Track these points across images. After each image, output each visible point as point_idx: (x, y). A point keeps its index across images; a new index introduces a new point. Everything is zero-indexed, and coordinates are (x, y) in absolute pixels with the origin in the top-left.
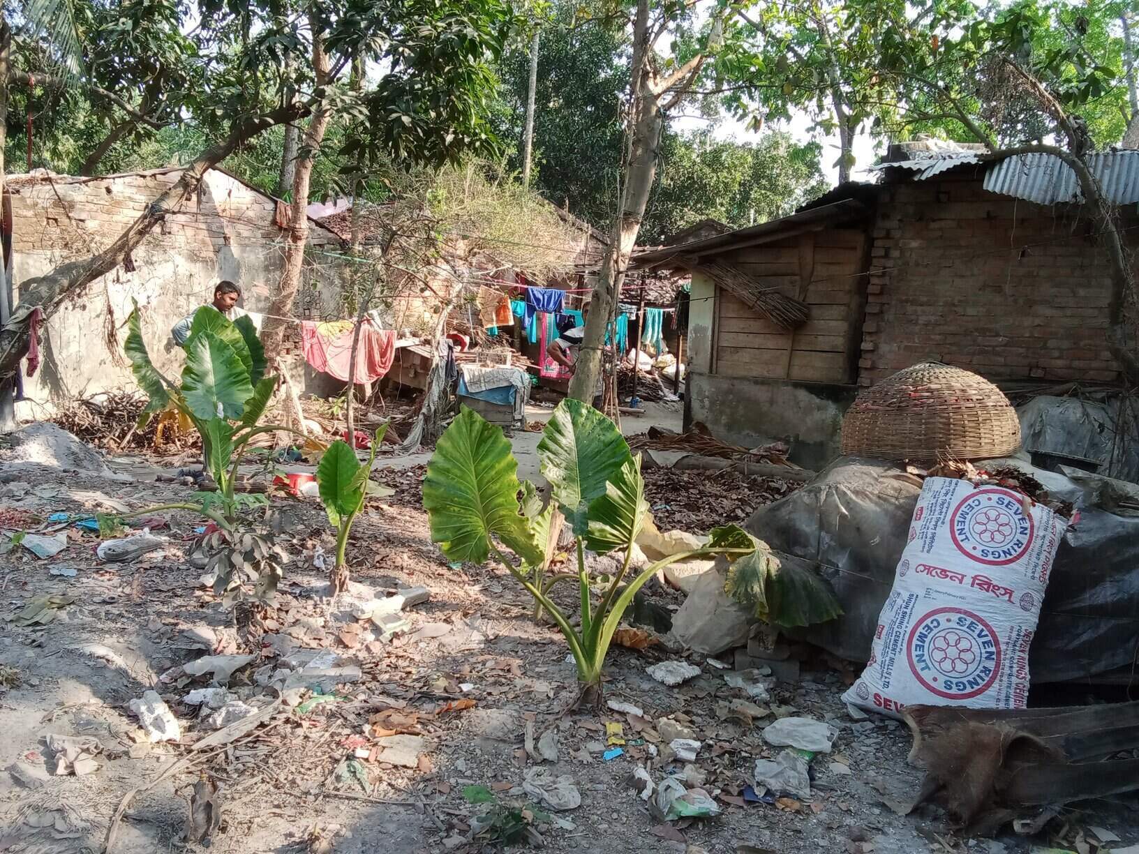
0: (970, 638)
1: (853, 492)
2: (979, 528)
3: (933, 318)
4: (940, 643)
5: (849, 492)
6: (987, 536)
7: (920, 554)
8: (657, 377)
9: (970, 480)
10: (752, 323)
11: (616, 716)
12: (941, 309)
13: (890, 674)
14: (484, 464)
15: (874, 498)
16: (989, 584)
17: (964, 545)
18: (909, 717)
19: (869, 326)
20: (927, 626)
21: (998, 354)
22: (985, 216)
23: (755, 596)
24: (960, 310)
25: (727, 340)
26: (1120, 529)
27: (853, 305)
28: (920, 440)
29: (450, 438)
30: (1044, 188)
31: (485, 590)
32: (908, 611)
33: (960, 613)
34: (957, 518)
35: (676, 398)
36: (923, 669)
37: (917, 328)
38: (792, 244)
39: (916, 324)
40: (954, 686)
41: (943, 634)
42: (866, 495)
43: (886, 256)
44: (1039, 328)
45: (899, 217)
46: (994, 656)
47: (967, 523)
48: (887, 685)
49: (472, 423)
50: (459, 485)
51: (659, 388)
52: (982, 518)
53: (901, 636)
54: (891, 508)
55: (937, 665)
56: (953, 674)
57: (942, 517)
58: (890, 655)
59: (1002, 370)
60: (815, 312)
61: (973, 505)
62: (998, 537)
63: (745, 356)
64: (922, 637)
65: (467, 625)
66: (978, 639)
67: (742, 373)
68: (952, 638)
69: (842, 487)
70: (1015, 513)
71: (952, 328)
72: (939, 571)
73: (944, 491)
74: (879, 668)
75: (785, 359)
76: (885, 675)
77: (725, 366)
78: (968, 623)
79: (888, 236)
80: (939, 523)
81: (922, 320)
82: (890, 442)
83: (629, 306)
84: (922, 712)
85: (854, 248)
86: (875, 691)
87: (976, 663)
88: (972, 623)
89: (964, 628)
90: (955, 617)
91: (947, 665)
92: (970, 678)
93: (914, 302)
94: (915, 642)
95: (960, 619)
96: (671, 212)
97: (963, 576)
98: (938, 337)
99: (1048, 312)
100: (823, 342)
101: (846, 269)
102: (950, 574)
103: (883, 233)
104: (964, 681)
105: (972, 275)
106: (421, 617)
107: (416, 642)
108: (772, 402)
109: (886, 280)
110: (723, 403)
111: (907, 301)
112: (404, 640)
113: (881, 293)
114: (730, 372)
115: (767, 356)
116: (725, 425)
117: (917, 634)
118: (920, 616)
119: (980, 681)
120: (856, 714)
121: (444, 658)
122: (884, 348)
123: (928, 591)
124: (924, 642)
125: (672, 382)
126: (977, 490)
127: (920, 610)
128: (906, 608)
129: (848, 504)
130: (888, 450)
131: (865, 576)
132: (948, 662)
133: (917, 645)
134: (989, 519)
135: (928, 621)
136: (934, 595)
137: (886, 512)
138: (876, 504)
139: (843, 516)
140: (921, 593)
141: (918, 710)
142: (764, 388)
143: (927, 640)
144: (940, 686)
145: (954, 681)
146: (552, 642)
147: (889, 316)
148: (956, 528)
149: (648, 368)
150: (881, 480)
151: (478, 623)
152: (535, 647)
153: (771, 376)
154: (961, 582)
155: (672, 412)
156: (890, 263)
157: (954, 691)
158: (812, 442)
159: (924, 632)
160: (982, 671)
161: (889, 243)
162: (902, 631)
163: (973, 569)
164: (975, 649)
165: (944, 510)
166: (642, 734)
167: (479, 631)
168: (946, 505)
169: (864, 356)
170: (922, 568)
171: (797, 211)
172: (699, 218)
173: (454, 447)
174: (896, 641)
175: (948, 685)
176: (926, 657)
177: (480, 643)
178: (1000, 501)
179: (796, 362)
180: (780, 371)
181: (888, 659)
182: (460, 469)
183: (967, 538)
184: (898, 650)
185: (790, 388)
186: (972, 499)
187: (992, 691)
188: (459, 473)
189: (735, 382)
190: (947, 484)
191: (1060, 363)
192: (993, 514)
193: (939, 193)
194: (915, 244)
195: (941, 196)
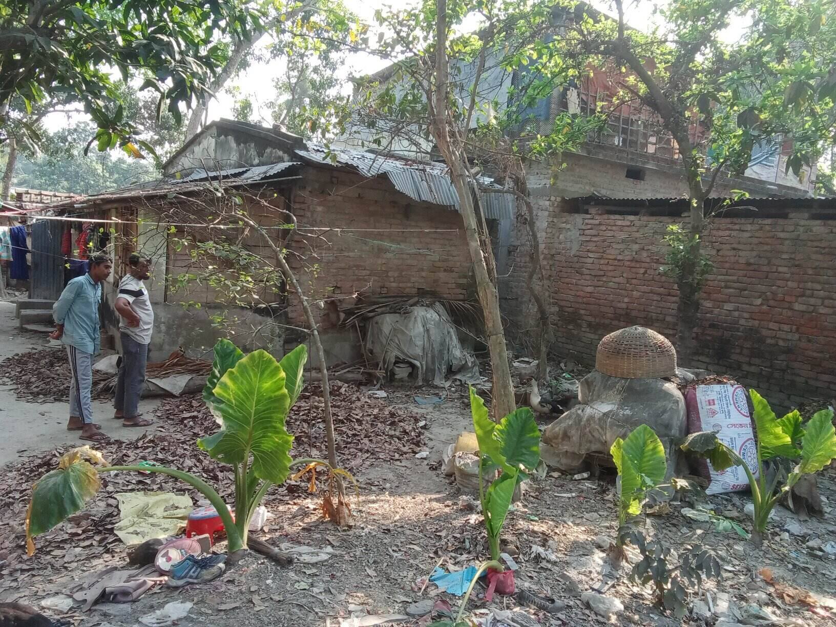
0: (754, 448)
6: (745, 405)
17: (742, 412)
22: (357, 196)
30: (411, 189)
34: (735, 401)
44: (384, 265)
45: (310, 190)
47: (738, 402)
48: (737, 479)
52: (741, 399)
57: (728, 402)
73: (723, 391)
78: (753, 443)
79: (303, 202)
90: (750, 442)
93: (320, 247)
98: (335, 271)
103: (302, 200)
110: (179, 326)
135: (744, 447)
136: (742, 436)
143: (745, 455)
147: (306, 256)
148: (736, 405)
159: (743, 452)
165: (727, 399)
168: (727, 397)
178: (741, 391)
183: (741, 409)
185: (238, 310)
186: (735, 392)
193: (332, 177)
194: (319, 209)
195: (334, 179)
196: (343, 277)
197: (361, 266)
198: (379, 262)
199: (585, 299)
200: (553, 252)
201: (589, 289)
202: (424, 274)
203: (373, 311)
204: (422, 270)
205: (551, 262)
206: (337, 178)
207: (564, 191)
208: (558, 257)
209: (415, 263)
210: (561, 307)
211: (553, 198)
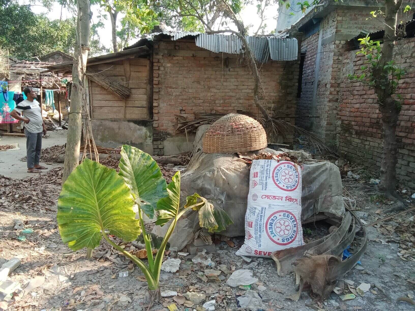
0: (288, 220)
1: (226, 169)
2: (283, 178)
3: (178, 93)
4: (278, 225)
5: (225, 170)
6: (287, 180)
7: (262, 191)
8: (50, 120)
9: (275, 159)
10: (107, 96)
11: (167, 300)
12: (180, 90)
13: (260, 241)
14: (103, 193)
15: (233, 170)
16: (291, 199)
17: (279, 185)
18: (274, 257)
19: (155, 97)
20: (272, 219)
21: (200, 106)
22: (192, 55)
23: (213, 224)
24: (186, 90)
25: (96, 104)
26: (309, 169)
27: (148, 89)
28: (242, 145)
29: (74, 179)
30: (214, 46)
31: (48, 248)
32: (263, 215)
33: (283, 212)
34: (275, 175)
35: (61, 128)
36: (273, 237)
37: (173, 97)
38: (121, 63)
39: (172, 96)
40: (285, 240)
41: (279, 221)
42: (230, 170)
43: (159, 69)
44: (212, 97)
45: (162, 54)
46: (296, 225)
47: (279, 176)
48: (260, 246)
49: (96, 169)
50: (82, 207)
51: (52, 124)
52: (283, 174)
53: (262, 225)
54: (239, 173)
55: (278, 234)
56: (285, 236)
57: (268, 175)
58: (259, 234)
59: (202, 111)
60: (133, 91)
61: (279, 169)
62: (290, 180)
63: (105, 110)
64: (271, 224)
65: (53, 273)
66: (290, 220)
67: (105, 117)
68: (282, 222)
69: (222, 167)
70: (294, 170)
71: (185, 97)
72: (272, 197)
73: (266, 165)
74: (255, 239)
75: (123, 111)
76: (258, 242)
77: (97, 114)
78: (286, 215)
79: (158, 62)
80: (268, 178)
81: (174, 94)
82: (230, 147)
83: (37, 89)
84: (278, 253)
85: (146, 66)
86: (254, 249)
87: (291, 229)
88: (288, 215)
89: (286, 217)
90: (282, 214)
91: (282, 233)
92: (290, 236)
93: (170, 87)
94: (268, 226)
95: (284, 214)
96: (38, 47)
97: (282, 197)
98: (180, 100)
99: (216, 91)
100: (137, 104)
101: (144, 74)
102: (277, 197)
103: (157, 61)
104: (288, 237)
105: (190, 77)
106: (22, 276)
107: (29, 294)
108: (119, 128)
109: (160, 79)
110: (98, 130)
111: (168, 87)
112: (21, 295)
113: (158, 84)
114: (99, 117)
115: (115, 109)
116: (100, 140)
117: (269, 223)
118: (269, 216)
119: (293, 236)
120: (248, 260)
121: (52, 298)
122: (162, 105)
123: (270, 205)
124: (272, 226)
125: (58, 122)
126: (279, 163)
127: (268, 214)
128: (261, 213)
129: (225, 174)
130: (230, 150)
131: (232, 201)
132: (282, 231)
133: (269, 228)
134: (286, 174)
135: (272, 217)
136: (273, 207)
137: (237, 175)
138: (234, 172)
139: (224, 180)
140: (267, 207)
141: (277, 253)
142: (115, 123)
143: (273, 225)
144: (280, 242)
145: (285, 238)
146: (106, 268)
147: (162, 93)
148: (275, 179)
149: (46, 116)
150: (233, 162)
151: (59, 269)
152: (98, 274)
153: (118, 118)
154: (282, 200)
155: (61, 134)
156: (160, 72)
157: (286, 242)
158: (138, 143)
159: (271, 222)
160: (293, 232)
161: (159, 64)
162: (262, 223)
163: (285, 194)
164: (290, 224)
165: (268, 172)
166: (185, 305)
167: (62, 275)
168: (268, 170)
169: (154, 108)
170: (265, 197)
171: (124, 49)
172: (51, 50)
173: (77, 184)
174: (260, 227)
175: (283, 241)
176: (274, 232)
177: (67, 282)
178: (288, 167)
179: (127, 112)
180: (121, 116)
181: (258, 235)
182: (83, 197)
183: (280, 182)
184: (262, 231)
185: (126, 123)
186: (278, 167)
187: (297, 239)
188: (82, 200)
189: (103, 121)
190: (266, 162)
191: (220, 108)
192: (287, 172)
193: (175, 46)
194: (169, 65)
195: (176, 47)
196: (186, 104)
197: (197, 97)
198: (209, 94)
199: (354, 114)
200: (339, 81)
201: (357, 106)
202: (241, 101)
203: (199, 123)
204: (240, 99)
205: (337, 89)
206: (179, 46)
207: (347, 36)
208: (342, 85)
209: (233, 94)
210: (343, 121)
211: (337, 42)
